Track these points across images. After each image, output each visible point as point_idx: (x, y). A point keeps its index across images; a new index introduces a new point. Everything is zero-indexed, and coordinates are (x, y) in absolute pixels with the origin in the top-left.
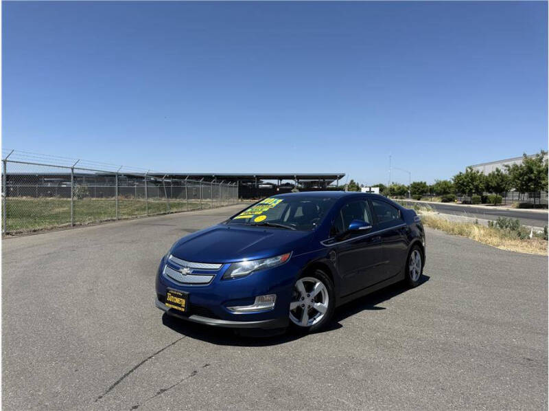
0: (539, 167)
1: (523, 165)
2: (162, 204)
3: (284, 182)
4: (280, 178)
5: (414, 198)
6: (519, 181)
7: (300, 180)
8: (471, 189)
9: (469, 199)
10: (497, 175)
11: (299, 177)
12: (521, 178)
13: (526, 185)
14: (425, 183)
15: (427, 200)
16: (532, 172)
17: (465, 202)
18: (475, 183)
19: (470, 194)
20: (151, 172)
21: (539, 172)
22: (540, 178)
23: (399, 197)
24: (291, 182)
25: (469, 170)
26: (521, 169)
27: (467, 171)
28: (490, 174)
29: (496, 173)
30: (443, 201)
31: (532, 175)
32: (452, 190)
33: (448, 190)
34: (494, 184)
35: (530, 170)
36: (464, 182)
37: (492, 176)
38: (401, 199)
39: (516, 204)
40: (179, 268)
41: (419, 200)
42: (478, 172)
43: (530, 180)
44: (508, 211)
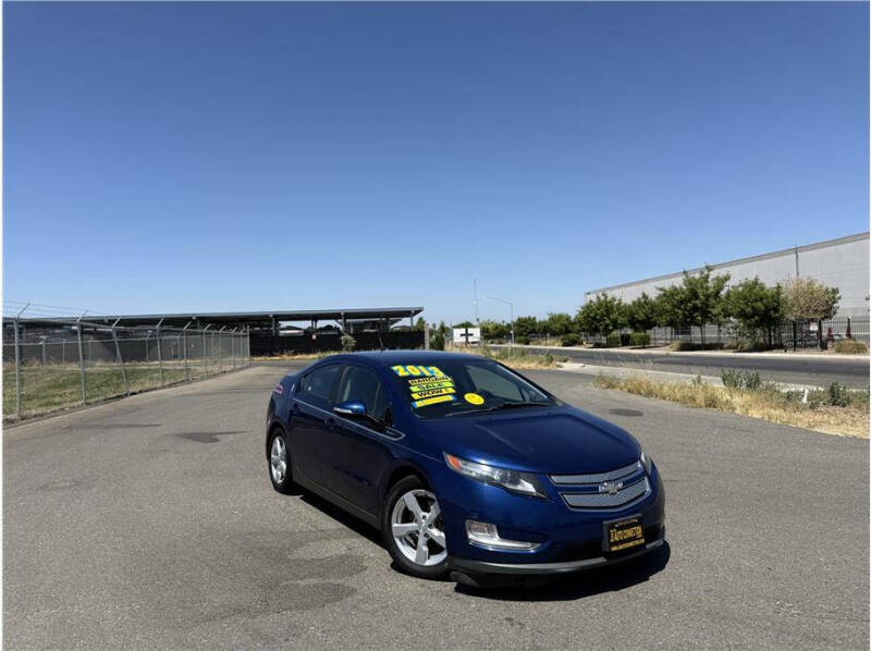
0: (707, 289)
1: (684, 287)
2: (99, 374)
3: (322, 324)
4: (315, 317)
5: (519, 342)
6: (680, 312)
7: (348, 321)
8: (607, 325)
9: (604, 340)
10: (644, 302)
11: (348, 315)
12: (682, 307)
13: (691, 316)
14: (534, 318)
15: (539, 344)
16: (697, 298)
17: (598, 345)
18: (612, 317)
19: (607, 331)
20: (89, 314)
21: (708, 297)
22: (707, 306)
23: (496, 341)
24: (333, 323)
25: (602, 298)
26: (683, 293)
27: (598, 298)
28: (634, 303)
29: (643, 301)
30: (565, 345)
31: (697, 302)
32: (577, 327)
33: (570, 328)
34: (641, 316)
35: (695, 295)
36: (596, 315)
37: (639, 304)
38: (500, 343)
39: (676, 344)
40: (597, 489)
41: (527, 343)
42: (614, 299)
43: (695, 308)
44: (668, 356)
